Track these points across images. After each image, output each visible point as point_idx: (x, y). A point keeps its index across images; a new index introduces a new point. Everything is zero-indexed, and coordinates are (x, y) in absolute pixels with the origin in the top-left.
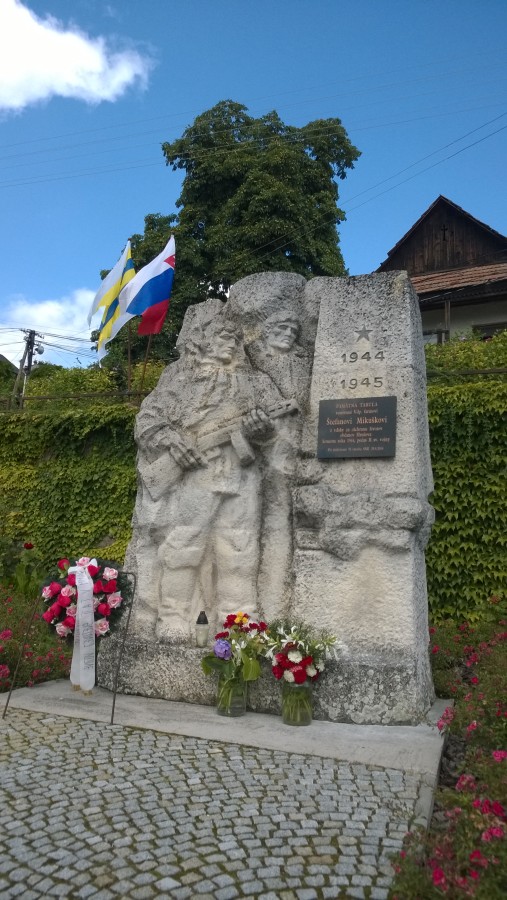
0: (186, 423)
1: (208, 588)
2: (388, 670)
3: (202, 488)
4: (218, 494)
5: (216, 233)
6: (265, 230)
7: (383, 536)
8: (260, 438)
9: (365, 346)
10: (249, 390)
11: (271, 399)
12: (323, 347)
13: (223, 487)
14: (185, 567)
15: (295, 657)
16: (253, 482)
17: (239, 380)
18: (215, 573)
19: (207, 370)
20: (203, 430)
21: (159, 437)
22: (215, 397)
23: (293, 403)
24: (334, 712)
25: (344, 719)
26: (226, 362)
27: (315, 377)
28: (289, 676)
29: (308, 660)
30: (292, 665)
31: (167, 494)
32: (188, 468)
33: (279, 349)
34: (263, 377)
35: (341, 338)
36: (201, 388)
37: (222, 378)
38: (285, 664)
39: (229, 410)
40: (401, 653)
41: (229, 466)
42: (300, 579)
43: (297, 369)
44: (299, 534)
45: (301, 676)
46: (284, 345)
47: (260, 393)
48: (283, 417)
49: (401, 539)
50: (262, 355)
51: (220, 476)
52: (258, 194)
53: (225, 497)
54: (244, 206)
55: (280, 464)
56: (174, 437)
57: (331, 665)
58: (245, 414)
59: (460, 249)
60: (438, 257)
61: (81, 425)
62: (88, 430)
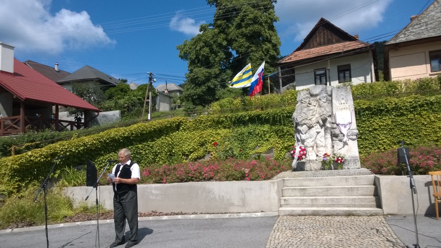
0: (308, 119)
2: (355, 160)
3: (313, 131)
4: (317, 132)
6: (252, 30)
7: (351, 137)
8: (324, 121)
9: (343, 101)
10: (321, 112)
11: (325, 112)
12: (334, 102)
13: (318, 130)
15: (340, 158)
16: (323, 129)
17: (318, 109)
18: (317, 147)
19: (312, 108)
20: (312, 120)
21: (303, 122)
22: (315, 113)
23: (330, 113)
24: (346, 168)
25: (348, 169)
27: (334, 108)
28: (339, 162)
29: (342, 159)
30: (340, 160)
31: (305, 133)
32: (310, 128)
33: (324, 102)
34: (323, 108)
35: (338, 100)
36: (311, 111)
37: (315, 109)
38: (338, 160)
39: (317, 116)
40: (356, 157)
41: (318, 126)
42: (335, 146)
43: (329, 106)
44: (334, 138)
45: (341, 161)
47: (323, 112)
48: (328, 117)
49: (355, 137)
50: (321, 104)
51: (317, 128)
52: (248, 16)
53: (318, 133)
55: (328, 125)
56: (307, 122)
57: (345, 160)
58: (321, 116)
59: (330, 37)
60: (322, 40)
61: (245, 117)
62: (248, 118)
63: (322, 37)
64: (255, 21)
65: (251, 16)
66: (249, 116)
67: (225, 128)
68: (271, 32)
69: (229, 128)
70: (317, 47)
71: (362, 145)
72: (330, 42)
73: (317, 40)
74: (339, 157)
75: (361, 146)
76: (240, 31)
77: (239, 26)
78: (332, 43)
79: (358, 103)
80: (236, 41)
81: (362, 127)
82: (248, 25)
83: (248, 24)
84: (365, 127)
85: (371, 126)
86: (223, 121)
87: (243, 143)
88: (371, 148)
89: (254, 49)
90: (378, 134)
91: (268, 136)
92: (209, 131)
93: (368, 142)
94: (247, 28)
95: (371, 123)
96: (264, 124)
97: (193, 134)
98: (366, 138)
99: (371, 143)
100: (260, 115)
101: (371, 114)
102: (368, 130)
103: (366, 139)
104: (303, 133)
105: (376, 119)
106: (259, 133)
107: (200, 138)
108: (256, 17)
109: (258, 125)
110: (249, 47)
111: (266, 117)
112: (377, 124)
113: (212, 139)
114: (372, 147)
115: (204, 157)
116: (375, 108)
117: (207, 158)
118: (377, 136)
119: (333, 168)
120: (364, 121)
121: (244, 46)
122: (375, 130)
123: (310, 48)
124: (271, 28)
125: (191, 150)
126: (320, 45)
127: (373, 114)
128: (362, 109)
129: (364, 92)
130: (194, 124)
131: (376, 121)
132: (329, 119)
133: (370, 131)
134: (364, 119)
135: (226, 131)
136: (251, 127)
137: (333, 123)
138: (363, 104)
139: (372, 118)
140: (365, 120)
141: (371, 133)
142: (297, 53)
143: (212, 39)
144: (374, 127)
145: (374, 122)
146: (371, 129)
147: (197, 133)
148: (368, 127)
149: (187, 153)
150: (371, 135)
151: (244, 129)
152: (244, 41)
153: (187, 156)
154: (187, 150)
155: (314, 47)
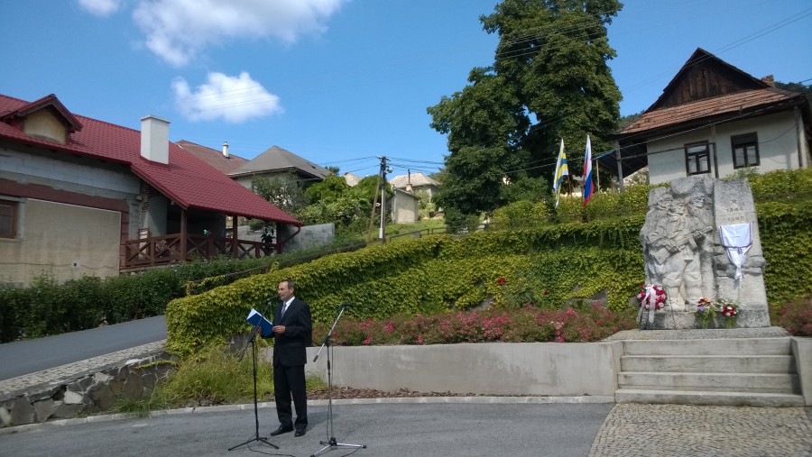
0: (670, 237)
1: (684, 293)
2: (759, 311)
3: (679, 259)
4: (686, 261)
5: (528, 81)
6: (567, 76)
7: (751, 270)
8: (700, 241)
9: (735, 206)
10: (692, 224)
11: (701, 226)
12: (718, 206)
13: (688, 258)
14: (676, 287)
15: (730, 308)
16: (697, 257)
17: (688, 220)
18: (686, 287)
19: (676, 218)
20: (677, 239)
21: (660, 242)
22: (681, 227)
23: (711, 228)
24: (742, 325)
25: (746, 327)
26: (681, 214)
27: (717, 218)
28: (728, 314)
29: (734, 309)
30: (729, 310)
31: (665, 262)
32: (673, 253)
33: (698, 207)
34: (696, 219)
35: (725, 203)
36: (674, 224)
37: (683, 221)
38: (726, 310)
39: (686, 232)
40: (762, 307)
41: (688, 250)
42: (721, 286)
43: (708, 214)
44: (718, 272)
45: (732, 314)
46: (701, 206)
47: (697, 225)
48: (707, 233)
49: (758, 270)
50: (693, 210)
51: (686, 254)
52: (558, 51)
53: (688, 262)
54: (548, 59)
55: (707, 248)
56: (667, 242)
57: (740, 311)
58: (693, 232)
59: (715, 83)
60: (700, 90)
61: (555, 234)
62: (559, 236)
63: (700, 83)
64: (572, 59)
65: (564, 50)
66: (560, 232)
67: (517, 252)
68: (601, 77)
69: (525, 253)
70: (689, 101)
71: (775, 284)
72: (715, 92)
73: (689, 90)
74: (729, 305)
75: (774, 287)
76: (544, 78)
77: (542, 70)
78: (720, 94)
79: (767, 208)
80: (537, 96)
81: (776, 252)
82: (558, 68)
83: (558, 65)
84: (780, 252)
85: (792, 249)
86: (514, 242)
87: (550, 280)
88: (793, 291)
89: (571, 109)
90: (805, 265)
91: (595, 267)
92: (491, 258)
93: (788, 279)
94: (557, 72)
95: (792, 245)
96: (589, 247)
97: (463, 264)
98: (784, 271)
99: (794, 282)
100: (580, 231)
101: (793, 228)
102: (786, 258)
103: (784, 275)
104: (660, 261)
105: (802, 238)
106: (579, 263)
107: (474, 270)
108: (573, 52)
109: (577, 248)
110: (560, 107)
111: (591, 234)
112: (804, 246)
113: (495, 272)
114: (795, 288)
115: (481, 303)
116: (800, 217)
117: (487, 306)
118: (804, 268)
119: (717, 325)
120: (779, 241)
121: (552, 105)
122: (801, 256)
123: (676, 104)
124: (602, 69)
125: (459, 291)
126: (696, 98)
127: (796, 227)
128: (776, 218)
129: (781, 186)
130: (463, 246)
131: (802, 241)
132: (709, 238)
133: (792, 260)
134: (778, 237)
135: (519, 258)
136: (564, 252)
137: (716, 245)
138: (777, 210)
139: (794, 234)
140: (781, 240)
141: (794, 263)
142: (650, 115)
143: (492, 94)
144: (798, 252)
145: (799, 242)
146: (792, 256)
147: (469, 262)
148: (788, 252)
149: (452, 297)
150: (793, 266)
151: (553, 256)
152: (550, 97)
153: (452, 301)
154: (451, 292)
155: (684, 102)
